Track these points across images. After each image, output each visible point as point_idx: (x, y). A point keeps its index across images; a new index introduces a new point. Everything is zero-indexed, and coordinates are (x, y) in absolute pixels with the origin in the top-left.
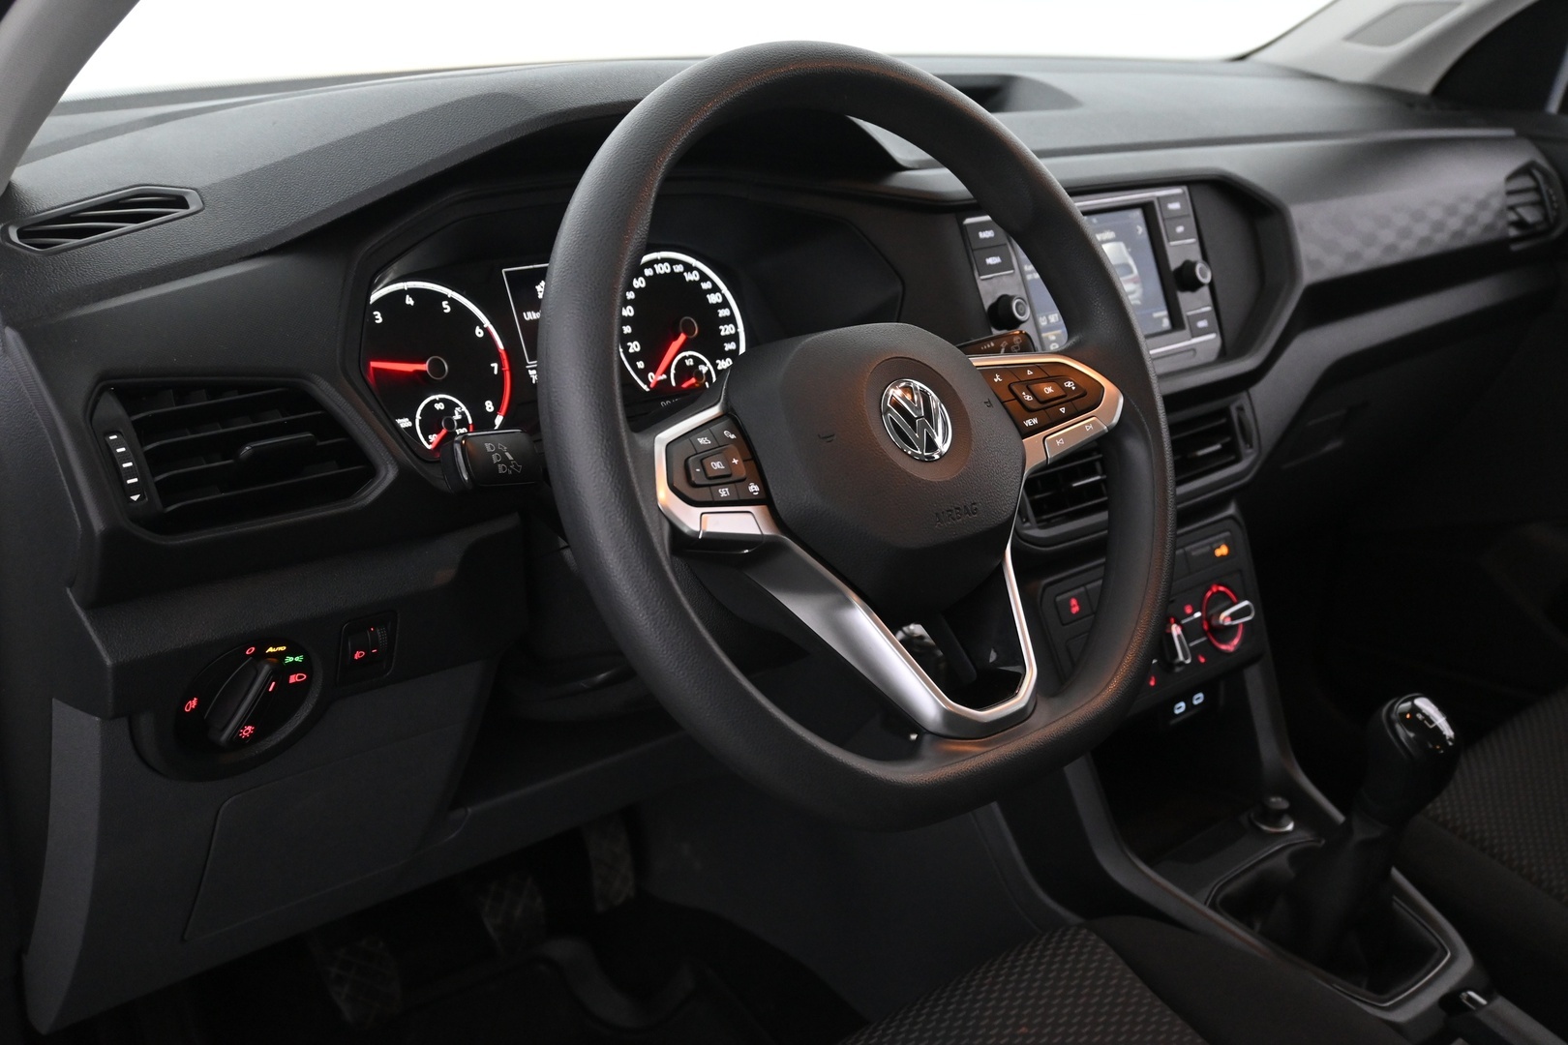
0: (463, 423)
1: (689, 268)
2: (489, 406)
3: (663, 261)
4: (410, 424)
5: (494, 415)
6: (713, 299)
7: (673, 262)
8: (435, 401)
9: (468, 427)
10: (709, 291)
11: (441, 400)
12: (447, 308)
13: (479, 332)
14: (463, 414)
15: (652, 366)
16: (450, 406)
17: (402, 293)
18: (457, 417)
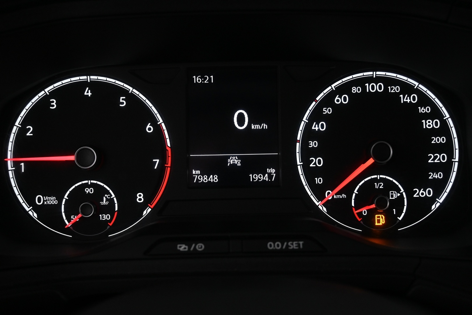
0: (109, 208)
1: (408, 89)
2: (140, 197)
3: (378, 80)
4: (56, 202)
5: (144, 206)
6: (429, 124)
7: (388, 82)
8: (86, 185)
9: (112, 214)
10: (426, 116)
11: (92, 185)
12: (123, 102)
13: (149, 128)
14: (111, 201)
15: (330, 185)
16: (100, 192)
17: (83, 85)
18: (104, 202)
